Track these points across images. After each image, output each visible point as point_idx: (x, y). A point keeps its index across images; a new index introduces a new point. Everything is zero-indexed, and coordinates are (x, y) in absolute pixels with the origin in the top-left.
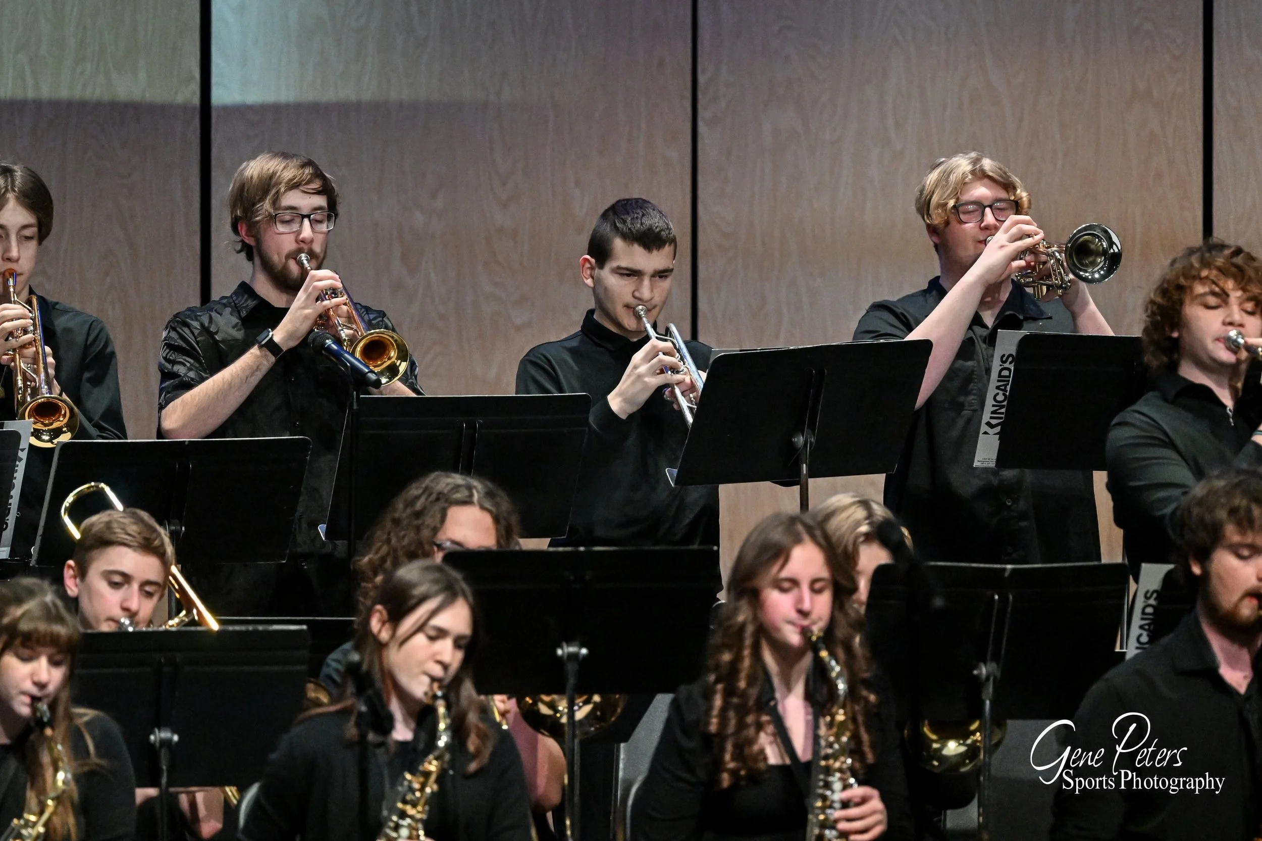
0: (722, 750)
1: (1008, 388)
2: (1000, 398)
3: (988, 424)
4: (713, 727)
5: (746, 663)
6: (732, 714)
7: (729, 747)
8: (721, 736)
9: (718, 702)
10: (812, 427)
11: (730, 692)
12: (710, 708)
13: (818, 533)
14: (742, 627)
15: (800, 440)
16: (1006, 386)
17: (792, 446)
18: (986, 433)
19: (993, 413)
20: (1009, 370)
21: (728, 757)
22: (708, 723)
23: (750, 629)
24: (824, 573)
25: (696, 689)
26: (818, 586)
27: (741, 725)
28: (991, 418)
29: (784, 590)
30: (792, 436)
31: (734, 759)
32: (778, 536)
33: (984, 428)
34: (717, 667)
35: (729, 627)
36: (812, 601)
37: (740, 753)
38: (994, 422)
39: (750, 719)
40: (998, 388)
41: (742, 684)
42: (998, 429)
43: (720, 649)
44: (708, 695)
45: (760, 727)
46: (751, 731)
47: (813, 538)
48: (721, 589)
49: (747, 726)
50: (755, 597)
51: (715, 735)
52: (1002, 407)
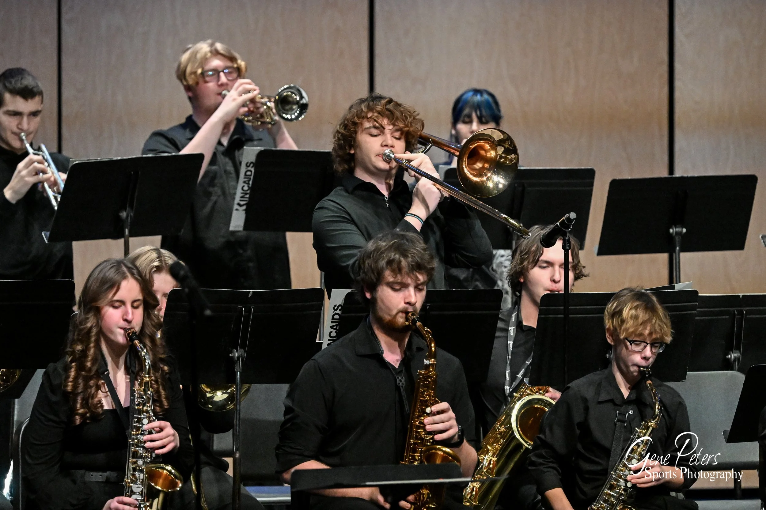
0: (75, 402)
1: (251, 182)
2: (246, 188)
3: (239, 204)
4: (69, 389)
5: (92, 351)
6: (80, 381)
7: (79, 400)
8: (74, 394)
9: (73, 374)
10: (131, 207)
11: (81, 367)
12: (68, 377)
13: (135, 271)
14: (90, 330)
15: (124, 214)
16: (249, 181)
17: (119, 218)
18: (237, 210)
19: (242, 197)
20: (251, 171)
21: (78, 406)
22: (66, 386)
23: (94, 331)
24: (140, 297)
25: (59, 365)
26: (136, 304)
27: (87, 387)
28: (241, 200)
29: (116, 308)
30: (119, 212)
31: (82, 407)
32: (111, 274)
33: (236, 206)
34: (73, 353)
35: (81, 330)
36: (133, 313)
37: (85, 403)
38: (242, 203)
39: (92, 383)
40: (245, 182)
41: (89, 364)
42: (244, 207)
43: (74, 342)
44: (67, 369)
45: (98, 388)
46: (93, 390)
47: (133, 274)
48: (75, 304)
49: (91, 387)
50: (98, 311)
51: (70, 393)
52: (247, 194)
